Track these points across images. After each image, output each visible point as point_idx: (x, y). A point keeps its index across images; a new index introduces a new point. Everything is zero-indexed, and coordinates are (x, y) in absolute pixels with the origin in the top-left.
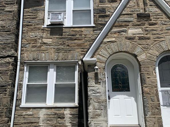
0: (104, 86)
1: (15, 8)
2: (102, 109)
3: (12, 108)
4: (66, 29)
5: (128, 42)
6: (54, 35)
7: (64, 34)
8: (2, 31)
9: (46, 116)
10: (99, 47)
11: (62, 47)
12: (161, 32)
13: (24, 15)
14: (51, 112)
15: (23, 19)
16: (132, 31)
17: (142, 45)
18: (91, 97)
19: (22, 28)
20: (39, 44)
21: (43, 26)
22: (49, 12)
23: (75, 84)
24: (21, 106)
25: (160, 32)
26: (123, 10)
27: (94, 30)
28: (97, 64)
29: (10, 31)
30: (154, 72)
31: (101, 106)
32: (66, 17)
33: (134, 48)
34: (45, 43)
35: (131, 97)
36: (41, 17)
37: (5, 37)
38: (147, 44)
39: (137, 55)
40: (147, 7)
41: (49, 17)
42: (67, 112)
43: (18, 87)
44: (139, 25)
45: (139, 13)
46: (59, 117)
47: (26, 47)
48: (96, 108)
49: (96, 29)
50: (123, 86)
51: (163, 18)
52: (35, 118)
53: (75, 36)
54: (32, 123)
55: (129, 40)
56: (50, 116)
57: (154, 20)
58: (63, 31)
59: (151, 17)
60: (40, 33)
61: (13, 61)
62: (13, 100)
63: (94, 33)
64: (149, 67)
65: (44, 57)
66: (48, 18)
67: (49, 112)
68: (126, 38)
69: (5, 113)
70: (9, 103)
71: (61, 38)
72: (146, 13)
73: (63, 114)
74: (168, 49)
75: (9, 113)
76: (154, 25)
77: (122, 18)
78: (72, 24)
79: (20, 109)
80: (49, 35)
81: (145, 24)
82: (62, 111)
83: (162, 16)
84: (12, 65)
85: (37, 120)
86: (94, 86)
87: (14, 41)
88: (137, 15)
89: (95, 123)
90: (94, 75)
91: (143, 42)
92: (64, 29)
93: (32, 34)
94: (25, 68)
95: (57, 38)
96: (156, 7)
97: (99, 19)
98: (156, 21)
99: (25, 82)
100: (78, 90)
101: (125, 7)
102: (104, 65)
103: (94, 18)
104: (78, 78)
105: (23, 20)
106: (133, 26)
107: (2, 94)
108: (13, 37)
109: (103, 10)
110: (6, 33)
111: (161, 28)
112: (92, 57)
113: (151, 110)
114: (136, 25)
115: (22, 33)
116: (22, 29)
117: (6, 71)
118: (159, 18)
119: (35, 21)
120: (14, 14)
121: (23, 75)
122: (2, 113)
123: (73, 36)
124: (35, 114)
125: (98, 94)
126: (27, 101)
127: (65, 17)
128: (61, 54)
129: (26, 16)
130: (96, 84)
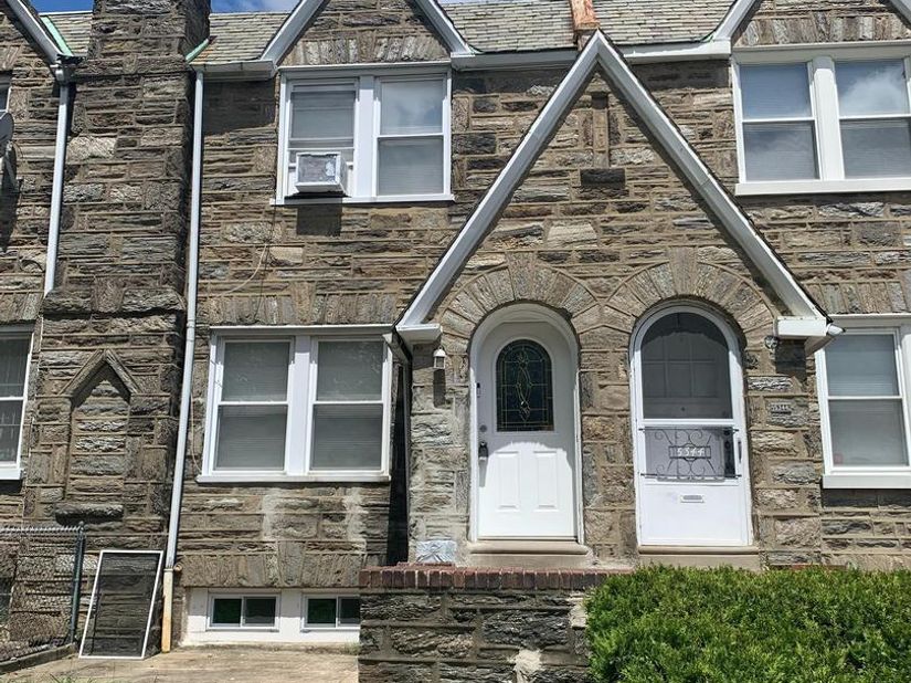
0: (461, 412)
1: (172, 136)
2: (452, 484)
3: (172, 485)
4: (352, 211)
5: (545, 269)
6: (312, 234)
7: (344, 229)
8: (133, 223)
9: (283, 511)
10: (451, 284)
11: (339, 275)
12: (656, 236)
13: (206, 158)
14: (302, 499)
15: (201, 173)
16: (559, 233)
17: (590, 280)
18: (421, 447)
19: (200, 206)
20: (259, 267)
21: (272, 202)
22: (291, 144)
23: (382, 405)
24: (200, 479)
25: (655, 234)
26: (536, 157)
27: (451, 216)
28: (442, 341)
29: (159, 222)
30: (621, 368)
31: (451, 474)
32: (355, 163)
33: (563, 289)
34: (278, 263)
35: (556, 447)
36: (265, 168)
37: (144, 243)
38: (605, 277)
39: (571, 314)
40: (619, 146)
41: (292, 165)
42: (353, 499)
43: (189, 416)
44: (585, 212)
45: (589, 167)
46: (327, 516)
47: (212, 278)
48: (433, 480)
49: (458, 209)
50: (531, 413)
51: (667, 187)
52: (247, 518)
53: (385, 236)
54: (238, 533)
55: (548, 261)
56: (297, 512)
57: (636, 194)
58: (343, 218)
59: (627, 182)
60: (262, 226)
61: (171, 326)
62: (174, 457)
63: (451, 227)
64: (606, 352)
65: (277, 314)
66: (290, 168)
67: (293, 497)
68: (540, 255)
69: (152, 498)
70: (163, 466)
71: (334, 244)
72: (613, 166)
73: (341, 505)
74: (673, 294)
75: (164, 499)
76: (636, 211)
77: (531, 188)
78: (374, 195)
79: (196, 487)
80: (292, 232)
81: (605, 208)
82: (337, 495)
83: (666, 177)
84: (167, 340)
85: (254, 525)
86: (430, 411)
87: (173, 257)
88: (581, 174)
89: (428, 523)
90: (432, 377)
91: (595, 268)
92: (344, 210)
93: (233, 231)
94: (213, 349)
95: (319, 243)
96: (648, 145)
97: (469, 175)
98: (644, 196)
99: (214, 399)
100: (391, 427)
101: (544, 146)
102: (465, 347)
103: (452, 168)
104: (393, 385)
105: (201, 179)
106: (564, 213)
107: (138, 439)
108: (170, 241)
109: (485, 141)
110: (145, 228)
111: (658, 219)
112: (428, 319)
113: (601, 489)
114: (574, 213)
115: (200, 225)
116: (200, 211)
117: (150, 361)
118: (653, 186)
119: (243, 180)
120: (170, 158)
121: (206, 375)
122: (142, 498)
123: (378, 236)
124: (247, 504)
125: (442, 438)
126: (220, 462)
127: (349, 164)
128: (333, 303)
129: (209, 162)
130: (436, 406)
